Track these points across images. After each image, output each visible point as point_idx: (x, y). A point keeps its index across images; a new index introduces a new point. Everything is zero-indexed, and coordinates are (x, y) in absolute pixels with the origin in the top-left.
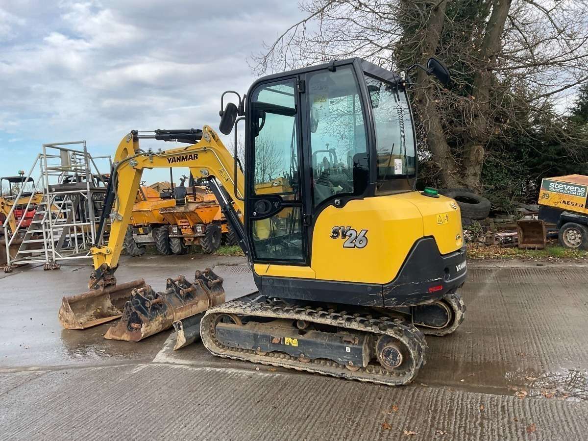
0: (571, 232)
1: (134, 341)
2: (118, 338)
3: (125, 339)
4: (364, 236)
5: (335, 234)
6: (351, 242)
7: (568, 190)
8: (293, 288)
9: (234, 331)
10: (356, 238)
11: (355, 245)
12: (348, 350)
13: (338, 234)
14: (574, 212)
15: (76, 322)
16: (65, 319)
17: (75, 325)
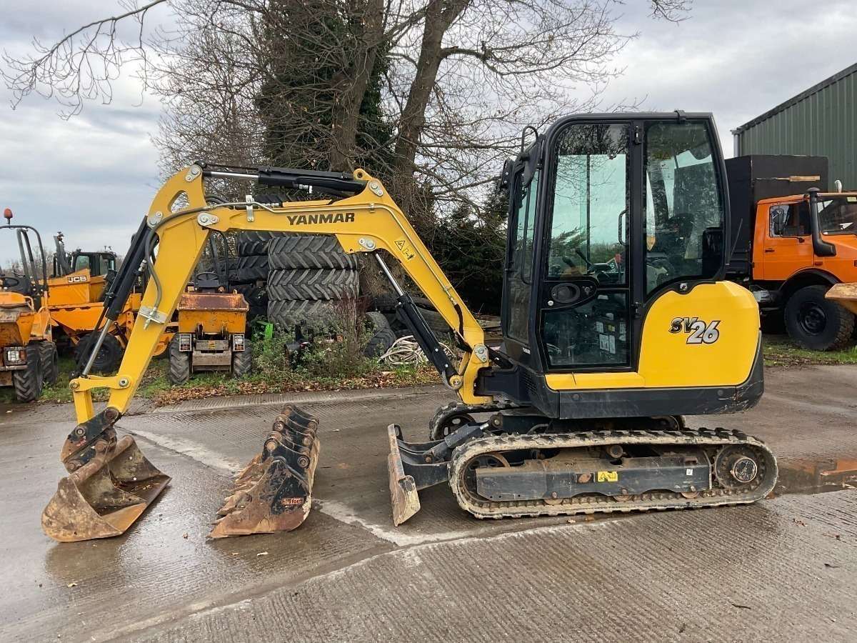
1: (285, 531)
2: (248, 532)
3: (264, 530)
4: (715, 328)
5: (676, 327)
6: (698, 337)
8: (611, 402)
9: (512, 477)
10: (705, 331)
11: (702, 340)
12: (690, 472)
13: (680, 327)
15: (100, 524)
16: (63, 523)
17: (95, 531)
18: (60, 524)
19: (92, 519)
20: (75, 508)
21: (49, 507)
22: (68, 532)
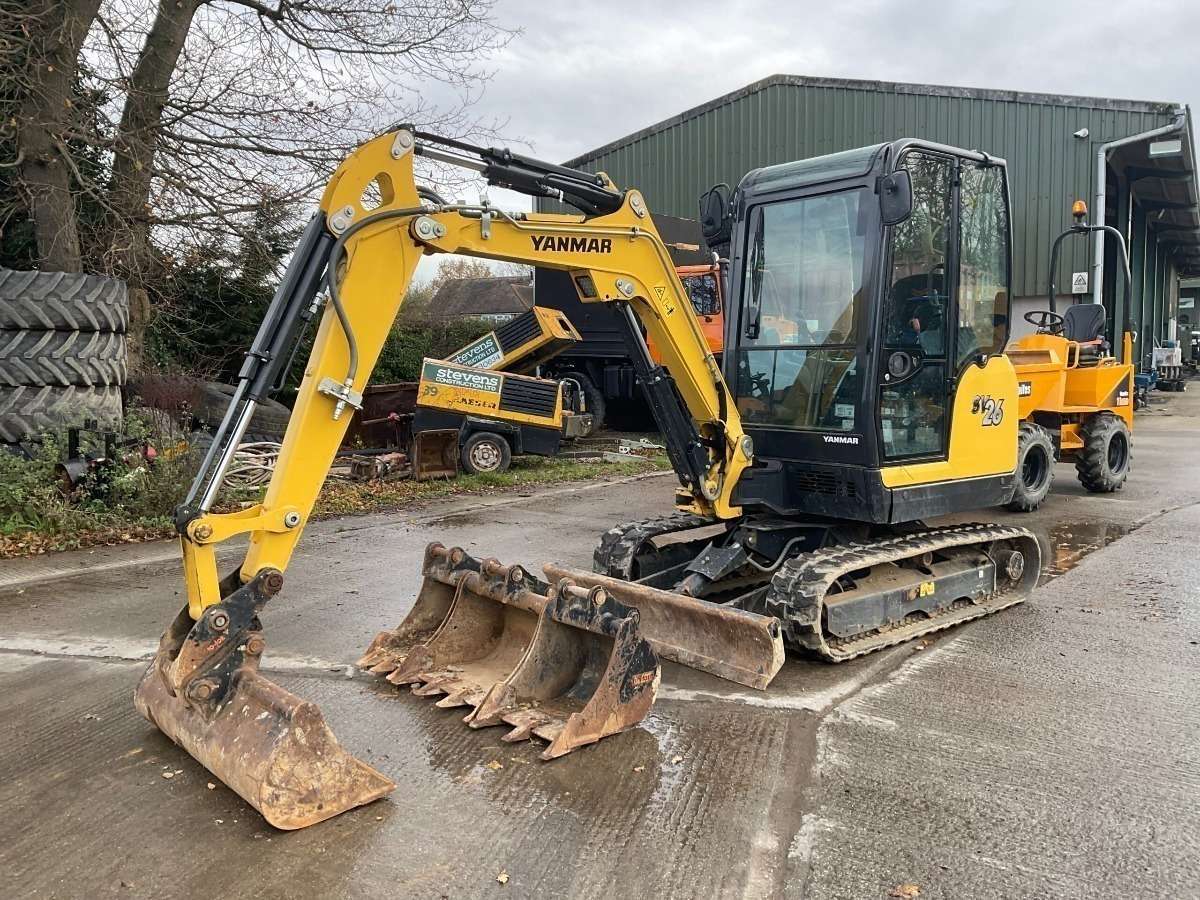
0: (481, 447)
1: (633, 725)
2: (594, 737)
3: (611, 731)
4: (1000, 408)
5: (976, 407)
6: (989, 418)
7: (471, 381)
10: (994, 411)
11: (992, 422)
12: (981, 574)
14: (481, 416)
15: (363, 780)
16: (299, 793)
17: (354, 795)
18: (293, 796)
19: (348, 772)
20: (320, 759)
21: (274, 768)
22: (308, 807)
